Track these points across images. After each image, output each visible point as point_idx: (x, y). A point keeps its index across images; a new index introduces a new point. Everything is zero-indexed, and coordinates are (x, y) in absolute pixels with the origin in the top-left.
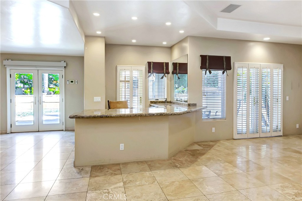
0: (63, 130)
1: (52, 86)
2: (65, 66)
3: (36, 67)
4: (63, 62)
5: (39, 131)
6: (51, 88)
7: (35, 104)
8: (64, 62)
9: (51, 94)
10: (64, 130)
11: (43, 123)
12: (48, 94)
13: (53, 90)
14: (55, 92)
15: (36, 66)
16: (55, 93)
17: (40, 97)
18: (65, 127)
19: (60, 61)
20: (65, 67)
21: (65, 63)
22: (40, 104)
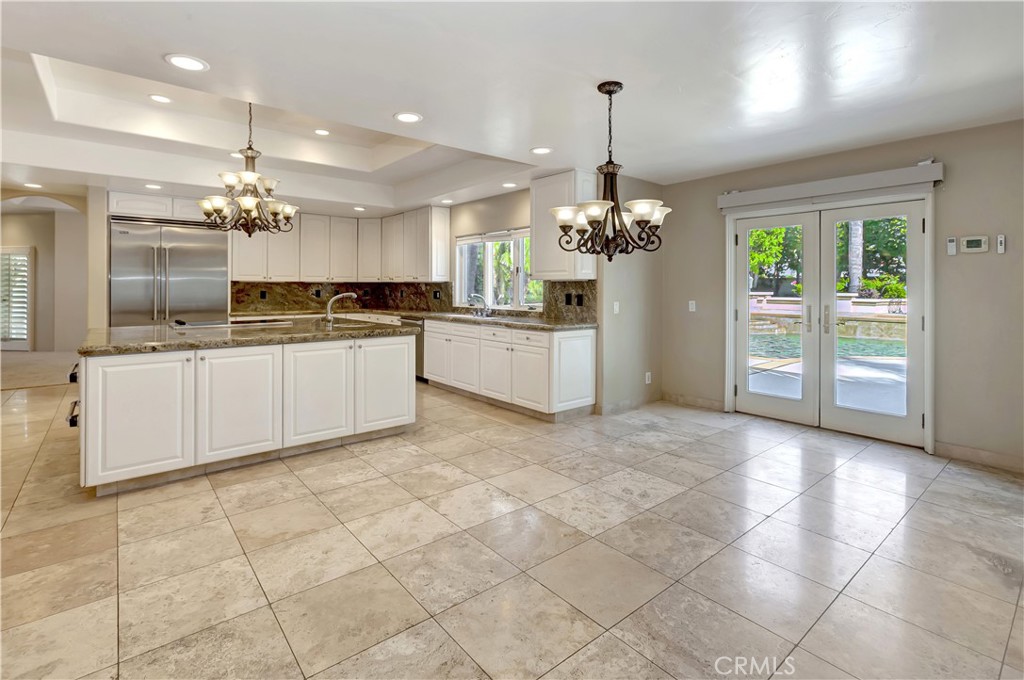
0: (922, 448)
1: (874, 273)
2: (941, 178)
3: (815, 200)
4: (929, 162)
5: (819, 427)
6: (872, 278)
7: (809, 331)
8: (933, 162)
9: (870, 296)
10: (929, 448)
11: (838, 403)
12: (861, 297)
13: (879, 284)
14: (886, 291)
15: (811, 199)
16: (883, 292)
17: (827, 307)
18: (936, 441)
19: (915, 164)
20: (936, 183)
21: (939, 166)
22: (827, 332)
